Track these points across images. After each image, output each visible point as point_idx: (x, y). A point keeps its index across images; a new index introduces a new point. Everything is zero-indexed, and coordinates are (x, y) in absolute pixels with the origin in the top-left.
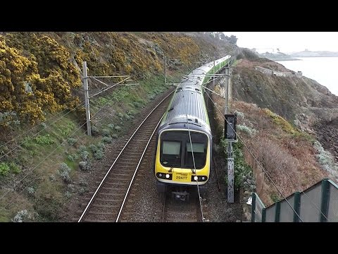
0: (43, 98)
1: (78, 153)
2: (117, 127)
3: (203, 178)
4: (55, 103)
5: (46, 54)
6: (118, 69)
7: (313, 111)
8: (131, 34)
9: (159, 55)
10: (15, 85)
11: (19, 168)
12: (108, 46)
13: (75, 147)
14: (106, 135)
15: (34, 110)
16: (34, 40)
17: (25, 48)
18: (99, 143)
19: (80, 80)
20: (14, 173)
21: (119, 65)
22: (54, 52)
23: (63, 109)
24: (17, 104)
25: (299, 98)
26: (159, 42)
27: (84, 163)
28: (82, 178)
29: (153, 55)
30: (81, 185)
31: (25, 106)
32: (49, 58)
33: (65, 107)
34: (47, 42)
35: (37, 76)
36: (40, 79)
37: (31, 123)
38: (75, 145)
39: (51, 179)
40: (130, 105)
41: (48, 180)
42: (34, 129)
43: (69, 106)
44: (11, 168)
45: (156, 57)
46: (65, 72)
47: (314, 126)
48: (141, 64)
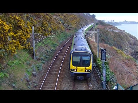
0: (15, 43)
1: (31, 68)
2: (47, 56)
3: (89, 71)
4: (20, 45)
5: (16, 24)
6: (45, 30)
7: (130, 47)
8: (50, 14)
9: (62, 23)
10: (4, 38)
11: (8, 75)
12: (40, 19)
13: (30, 66)
14: (43, 60)
15: (13, 49)
16: (11, 18)
17: (7, 21)
18: (40, 63)
19: (29, 35)
20: (6, 77)
21: (45, 28)
22: (19, 23)
23: (23, 48)
24: (5, 46)
25: (125, 42)
26: (62, 17)
27: (34, 73)
28: (34, 79)
29: (60, 23)
30: (34, 83)
31: (8, 47)
32: (17, 25)
33: (24, 47)
34: (16, 18)
35: (13, 34)
36: (14, 35)
37: (11, 54)
38: (30, 65)
39: (21, 80)
40: (51, 46)
41: (20, 80)
42: (12, 57)
43: (26, 47)
44: (5, 75)
45: (61, 24)
46: (23, 31)
47: (131, 54)
48: (55, 27)
